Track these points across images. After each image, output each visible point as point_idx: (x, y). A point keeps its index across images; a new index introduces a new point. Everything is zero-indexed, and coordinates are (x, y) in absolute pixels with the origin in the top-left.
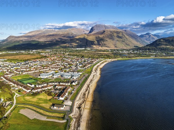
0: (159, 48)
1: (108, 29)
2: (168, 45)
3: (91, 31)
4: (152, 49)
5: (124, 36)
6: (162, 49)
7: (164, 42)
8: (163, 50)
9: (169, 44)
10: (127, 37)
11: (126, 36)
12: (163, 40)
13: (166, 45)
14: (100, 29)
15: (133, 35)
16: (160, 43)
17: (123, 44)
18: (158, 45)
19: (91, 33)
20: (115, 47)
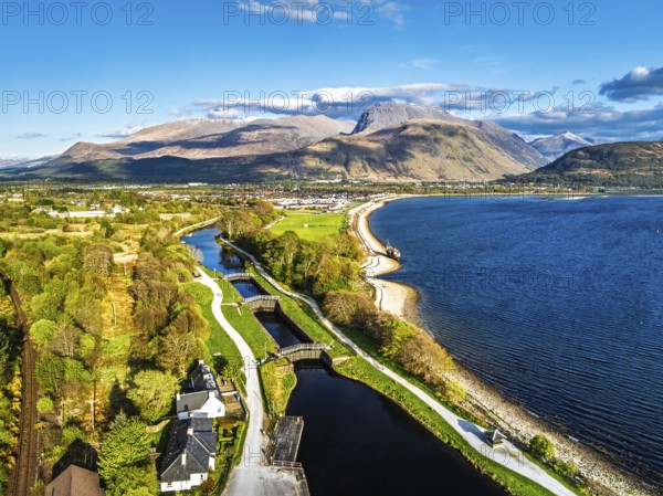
0: (569, 176)
1: (418, 117)
2: (596, 168)
3: (362, 125)
4: (549, 180)
5: (472, 141)
6: (575, 180)
7: (586, 158)
8: (580, 180)
9: (599, 164)
10: (482, 145)
11: (477, 141)
12: (585, 152)
13: (591, 167)
14: (391, 119)
15: (506, 139)
16: (573, 163)
17: (465, 169)
18: (568, 167)
19: (361, 133)
20: (440, 177)
